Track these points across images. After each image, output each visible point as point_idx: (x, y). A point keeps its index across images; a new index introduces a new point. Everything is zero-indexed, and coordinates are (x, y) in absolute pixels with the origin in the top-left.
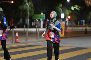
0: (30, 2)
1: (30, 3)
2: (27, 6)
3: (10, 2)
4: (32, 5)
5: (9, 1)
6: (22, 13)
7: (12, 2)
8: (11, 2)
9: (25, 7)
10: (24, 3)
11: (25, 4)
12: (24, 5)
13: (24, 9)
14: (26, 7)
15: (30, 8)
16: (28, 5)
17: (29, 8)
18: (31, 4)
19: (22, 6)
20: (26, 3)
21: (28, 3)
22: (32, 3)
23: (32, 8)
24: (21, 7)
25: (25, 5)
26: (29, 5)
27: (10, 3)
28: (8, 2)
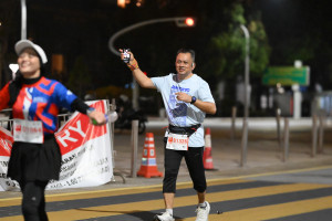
0: (255, 20)
1: (254, 25)
2: (243, 35)
3: (180, 22)
4: (263, 32)
5: (177, 19)
6: (224, 61)
7: (190, 22)
8: (185, 22)
9: (234, 39)
10: (231, 26)
11: (234, 28)
12: (230, 34)
13: (233, 47)
14: (239, 41)
15: (255, 44)
16: (246, 33)
17: (251, 43)
18: (259, 29)
19: (226, 35)
20: (238, 24)
21: (247, 25)
22: (261, 25)
23: (261, 42)
24: (220, 41)
25: (236, 33)
26: (250, 33)
27: (181, 25)
28: (174, 23)
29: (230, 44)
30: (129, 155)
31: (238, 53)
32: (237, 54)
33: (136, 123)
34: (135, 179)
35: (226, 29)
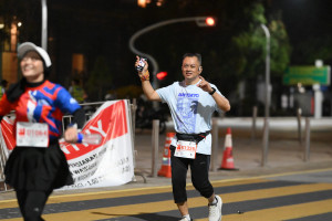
0: (276, 20)
1: (274, 25)
2: (264, 35)
3: (201, 21)
4: (283, 32)
5: (198, 19)
6: (244, 61)
7: (211, 22)
8: (205, 21)
9: (255, 39)
10: (252, 26)
11: (255, 28)
12: (251, 33)
13: (253, 47)
14: (260, 40)
15: (276, 44)
16: (267, 33)
17: (271, 42)
18: (279, 28)
19: (246, 34)
20: (259, 23)
21: (268, 25)
22: (282, 24)
23: (281, 42)
24: (241, 41)
25: (257, 32)
26: (271, 32)
27: (201, 25)
28: (194, 23)
29: (250, 43)
30: (150, 155)
31: (259, 52)
32: (257, 53)
33: (157, 123)
34: (156, 179)
35: (247, 29)
